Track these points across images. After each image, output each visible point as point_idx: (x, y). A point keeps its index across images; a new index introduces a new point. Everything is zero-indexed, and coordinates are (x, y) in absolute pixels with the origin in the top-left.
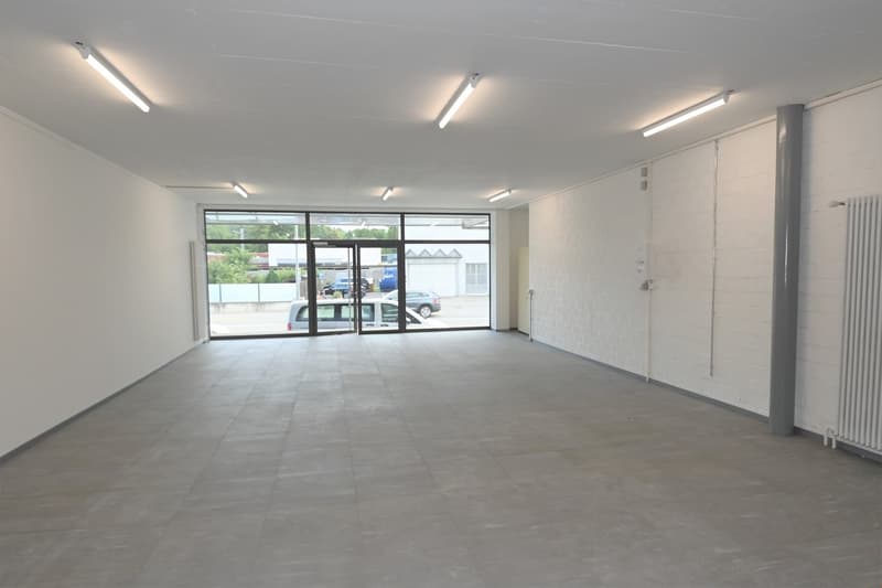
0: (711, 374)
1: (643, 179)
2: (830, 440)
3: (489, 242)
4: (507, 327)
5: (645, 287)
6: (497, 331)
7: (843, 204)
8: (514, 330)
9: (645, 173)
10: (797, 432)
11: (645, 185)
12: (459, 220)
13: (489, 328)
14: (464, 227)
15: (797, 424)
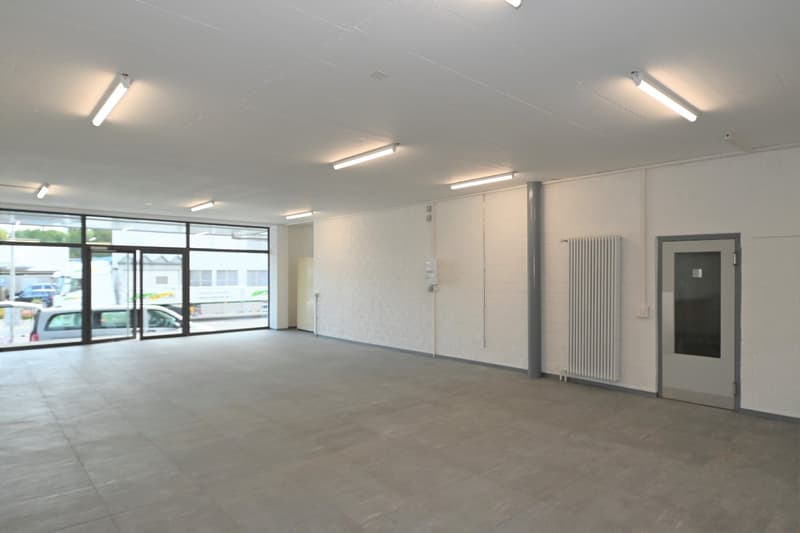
0: (485, 346)
1: (428, 214)
2: (563, 378)
3: (268, 252)
4: (286, 326)
5: (431, 289)
6: (278, 330)
7: (566, 241)
8: (293, 328)
9: (429, 209)
10: (543, 375)
11: (429, 218)
12: (228, 230)
13: (268, 328)
14: (234, 237)
15: (543, 371)
